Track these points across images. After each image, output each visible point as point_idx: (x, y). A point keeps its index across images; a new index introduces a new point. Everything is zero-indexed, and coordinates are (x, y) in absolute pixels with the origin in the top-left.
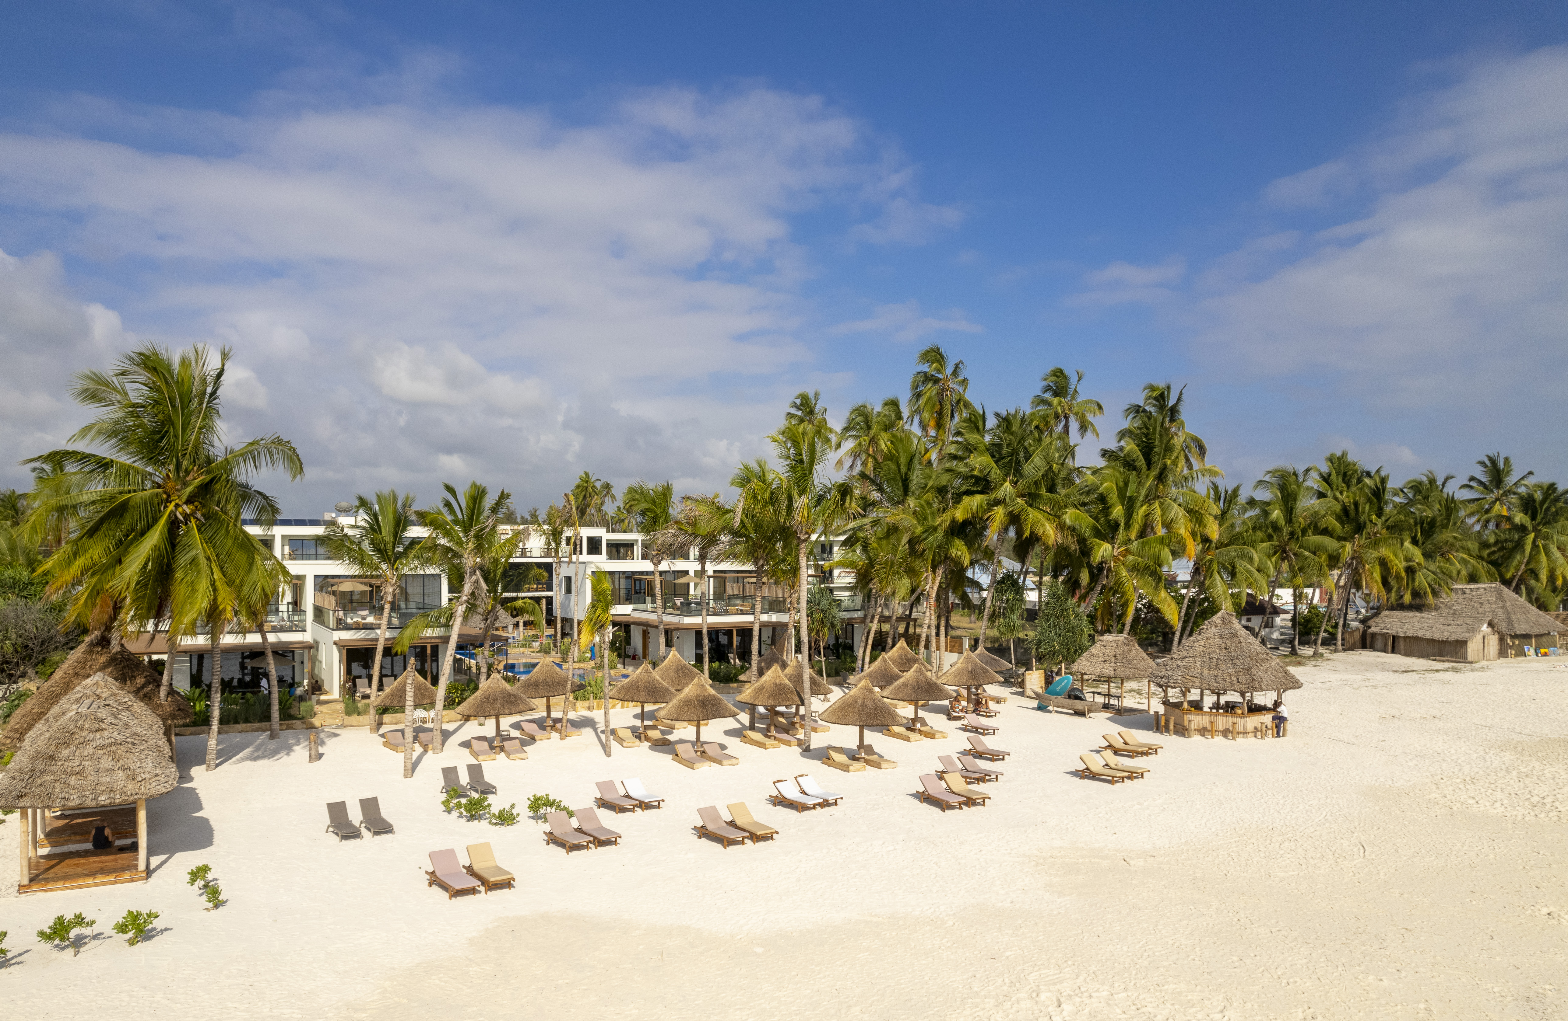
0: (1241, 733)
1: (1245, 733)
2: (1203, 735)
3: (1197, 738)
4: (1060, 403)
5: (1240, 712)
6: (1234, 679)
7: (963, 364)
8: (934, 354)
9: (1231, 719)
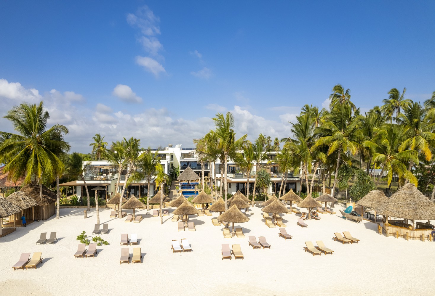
0: (412, 237)
1: (414, 238)
2: (395, 236)
3: (391, 237)
4: (394, 102)
5: (411, 228)
6: (407, 213)
7: (349, 90)
8: (338, 87)
9: (407, 231)
